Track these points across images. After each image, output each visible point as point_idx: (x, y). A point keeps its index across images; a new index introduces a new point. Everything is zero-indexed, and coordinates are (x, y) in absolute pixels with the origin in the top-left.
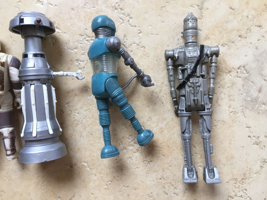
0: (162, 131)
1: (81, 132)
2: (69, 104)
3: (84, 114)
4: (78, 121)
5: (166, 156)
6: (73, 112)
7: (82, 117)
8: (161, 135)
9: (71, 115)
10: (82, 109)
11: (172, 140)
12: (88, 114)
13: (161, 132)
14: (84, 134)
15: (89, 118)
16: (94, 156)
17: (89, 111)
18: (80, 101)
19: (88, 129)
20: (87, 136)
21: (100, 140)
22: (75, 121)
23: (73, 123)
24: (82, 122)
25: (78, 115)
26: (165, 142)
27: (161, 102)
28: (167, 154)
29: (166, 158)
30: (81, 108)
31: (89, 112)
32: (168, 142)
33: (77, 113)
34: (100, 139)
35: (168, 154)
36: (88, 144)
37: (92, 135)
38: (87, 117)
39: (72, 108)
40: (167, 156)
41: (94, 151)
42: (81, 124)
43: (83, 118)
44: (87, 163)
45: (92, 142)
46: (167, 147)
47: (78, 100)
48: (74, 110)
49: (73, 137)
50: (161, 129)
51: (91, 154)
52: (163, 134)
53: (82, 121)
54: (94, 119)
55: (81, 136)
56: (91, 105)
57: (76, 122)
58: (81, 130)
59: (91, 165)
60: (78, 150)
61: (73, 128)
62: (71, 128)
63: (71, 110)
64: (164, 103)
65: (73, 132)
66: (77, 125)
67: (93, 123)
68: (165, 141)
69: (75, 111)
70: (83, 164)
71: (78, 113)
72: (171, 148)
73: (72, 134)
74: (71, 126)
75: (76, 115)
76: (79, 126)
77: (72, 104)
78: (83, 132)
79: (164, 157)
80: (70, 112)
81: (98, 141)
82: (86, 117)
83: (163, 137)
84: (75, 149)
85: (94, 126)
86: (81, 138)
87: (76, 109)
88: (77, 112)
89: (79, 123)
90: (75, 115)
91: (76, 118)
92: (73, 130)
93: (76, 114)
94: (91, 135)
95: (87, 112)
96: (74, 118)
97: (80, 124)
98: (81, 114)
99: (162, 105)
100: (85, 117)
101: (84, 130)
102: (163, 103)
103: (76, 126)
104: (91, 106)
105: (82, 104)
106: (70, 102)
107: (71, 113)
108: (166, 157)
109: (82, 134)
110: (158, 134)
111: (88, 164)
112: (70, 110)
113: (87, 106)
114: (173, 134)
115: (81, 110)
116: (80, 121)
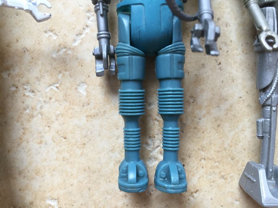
0: (219, 126)
1: (40, 133)
2: (11, 72)
3: (46, 93)
4: (32, 108)
5: (229, 178)
6: (21, 89)
7: (41, 99)
8: (217, 134)
9: (16, 95)
10: (40, 81)
11: (240, 144)
12: (56, 92)
13: (216, 127)
14: (48, 137)
15: (56, 100)
16: (72, 185)
17: (57, 85)
18: (35, 64)
19: (56, 126)
20: (54, 142)
21: (85, 149)
22: (25, 109)
23: (21, 113)
24: (42, 110)
25: (31, 95)
26: (225, 149)
27: (215, 62)
28: (230, 175)
29: (230, 182)
30: (38, 79)
31: (57, 87)
32: (232, 148)
33: (30, 91)
34: (83, 148)
35: (232, 174)
36: (56, 159)
37: (65, 138)
38: (53, 100)
39: (17, 79)
40: (231, 178)
41: (72, 175)
42: (40, 116)
43: (45, 102)
44: (57, 200)
45: (66, 155)
46: (229, 159)
47: (31, 62)
48: (23, 84)
49: (24, 144)
50: (216, 121)
51: (64, 181)
52: (222, 132)
53: (41, 108)
54: (68, 104)
55: (41, 142)
56: (60, 72)
57: (28, 111)
58: (41, 129)
59: (65, 204)
60: (37, 174)
61: (22, 125)
62: (18, 125)
63: (17, 84)
64: (222, 63)
65: (24, 133)
66: (31, 117)
67: (67, 111)
68: (226, 145)
69: (25, 87)
70: (49, 202)
71: (33, 92)
72: (238, 162)
73: (21, 139)
74: (18, 122)
75: (27, 96)
76: (35, 119)
77: (17, 71)
78: (45, 133)
79: (223, 180)
80: (13, 89)
81: (79, 152)
82: (50, 99)
83: (220, 138)
84: (28, 172)
85: (71, 118)
86: (40, 147)
87: (28, 83)
88: (28, 87)
89: (35, 113)
90: (24, 95)
91: (29, 102)
92: (23, 129)
93: (27, 94)
94: (64, 140)
95: (52, 87)
96: (23, 102)
97: (37, 116)
98: (39, 94)
99: (218, 67)
100: (48, 99)
101: (47, 128)
102: (220, 64)
103: (29, 121)
104: (61, 75)
105: (40, 72)
106: (12, 66)
107: (16, 92)
108: (229, 180)
109: (42, 137)
110: (210, 132)
111: (58, 203)
112: (14, 85)
113: (52, 75)
114: (243, 130)
115: (39, 84)
116: (38, 109)
